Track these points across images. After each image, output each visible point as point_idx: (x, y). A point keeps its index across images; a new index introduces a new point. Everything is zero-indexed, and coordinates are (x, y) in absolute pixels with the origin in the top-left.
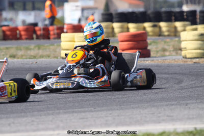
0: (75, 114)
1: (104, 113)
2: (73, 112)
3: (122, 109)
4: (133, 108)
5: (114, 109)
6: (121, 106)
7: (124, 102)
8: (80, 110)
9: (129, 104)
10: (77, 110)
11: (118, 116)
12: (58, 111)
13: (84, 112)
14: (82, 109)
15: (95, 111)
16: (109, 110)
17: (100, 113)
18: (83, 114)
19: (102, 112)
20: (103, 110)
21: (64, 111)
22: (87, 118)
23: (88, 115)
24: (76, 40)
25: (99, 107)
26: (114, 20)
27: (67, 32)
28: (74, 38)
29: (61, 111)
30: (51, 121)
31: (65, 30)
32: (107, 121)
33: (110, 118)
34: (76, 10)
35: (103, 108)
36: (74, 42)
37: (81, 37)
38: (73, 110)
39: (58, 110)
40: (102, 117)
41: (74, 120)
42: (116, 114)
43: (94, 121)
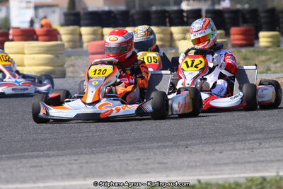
0: (24, 161)
1: (66, 159)
2: (21, 157)
3: (92, 153)
4: (109, 151)
5: (82, 153)
6: (91, 148)
7: (96, 143)
9: (104, 145)
10: (26, 154)
11: (87, 163)
13: (38, 157)
14: (35, 153)
15: (53, 155)
16: (74, 154)
17: (61, 158)
18: (36, 160)
19: (64, 157)
20: (66, 155)
21: (8, 155)
22: (41, 167)
23: (43, 161)
24: (26, 51)
25: (58, 150)
26: (82, 22)
27: (12, 40)
28: (23, 49)
29: (4, 156)
31: (11, 37)
32: (70, 170)
33: (75, 166)
34: (27, 8)
35: (66, 152)
36: (23, 53)
37: (34, 47)
38: (20, 154)
40: (64, 165)
41: (21, 169)
42: (84, 161)
43: (52, 170)
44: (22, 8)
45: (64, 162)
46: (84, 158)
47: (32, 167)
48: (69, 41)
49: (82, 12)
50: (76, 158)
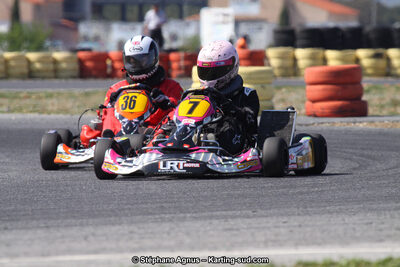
0: (215, 222)
1: (272, 221)
2: (211, 217)
3: (307, 213)
4: (329, 212)
5: (293, 214)
6: (306, 208)
7: (313, 201)
8: (224, 213)
9: (323, 204)
10: (219, 213)
11: (300, 226)
12: (182, 215)
13: (233, 217)
14: (230, 213)
15: (254, 216)
16: (282, 215)
17: (265, 220)
18: (232, 222)
19: (269, 219)
20: (271, 216)
21: (194, 215)
22: (238, 230)
23: (240, 223)
25: (261, 209)
26: (298, 42)
29: (188, 215)
30: (168, 233)
32: (276, 235)
33: (282, 230)
34: (224, 23)
35: (271, 211)
38: (210, 213)
39: (181, 212)
40: (269, 228)
41: (212, 232)
42: (296, 224)
43: (253, 234)
44: (217, 23)
45: (269, 225)
46: (294, 221)
47: (226, 230)
48: (280, 67)
49: (298, 29)
50: (285, 220)
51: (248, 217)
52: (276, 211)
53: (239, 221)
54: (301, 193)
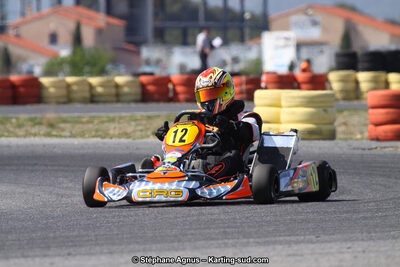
0: (279, 247)
1: (335, 247)
2: (275, 243)
3: (371, 239)
4: (394, 238)
5: (357, 239)
6: (370, 233)
7: (376, 226)
8: (288, 238)
9: (387, 229)
10: (282, 238)
11: (364, 252)
12: (245, 240)
13: (297, 242)
14: (293, 238)
15: (318, 241)
16: (346, 240)
17: (329, 245)
18: (295, 247)
19: (332, 244)
20: (335, 241)
21: (257, 240)
22: (302, 255)
23: (305, 249)
24: (283, 103)
25: (325, 234)
26: (360, 66)
27: (266, 88)
28: (279, 100)
29: (251, 240)
31: (263, 85)
32: (341, 261)
33: (347, 256)
34: (285, 46)
35: (335, 237)
36: (280, 106)
37: (294, 97)
38: (273, 239)
39: (244, 237)
40: (332, 254)
42: (360, 249)
43: (316, 260)
44: (279, 47)
45: (332, 251)
46: (359, 246)
47: (289, 255)
48: (342, 91)
49: (360, 52)
50: (349, 245)
51: (312, 242)
52: (339, 236)
53: (302, 246)
54: (365, 218)
